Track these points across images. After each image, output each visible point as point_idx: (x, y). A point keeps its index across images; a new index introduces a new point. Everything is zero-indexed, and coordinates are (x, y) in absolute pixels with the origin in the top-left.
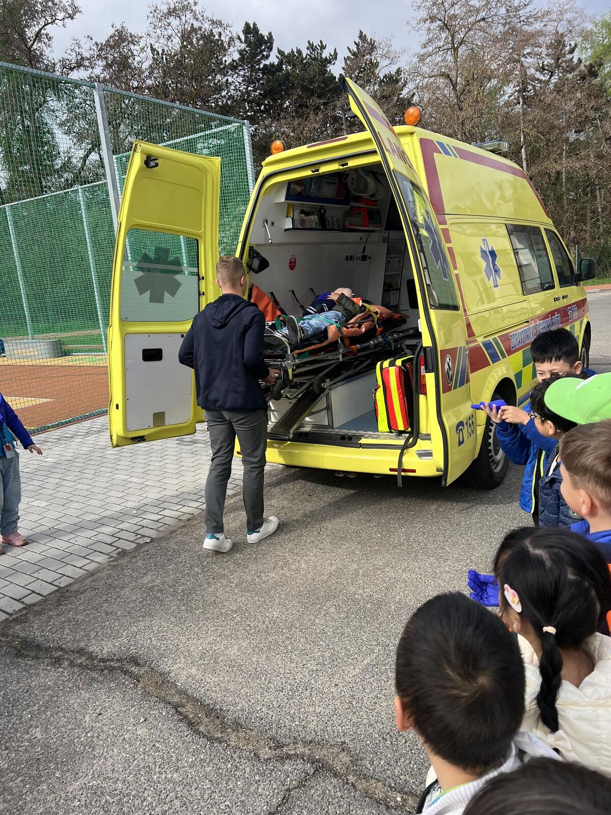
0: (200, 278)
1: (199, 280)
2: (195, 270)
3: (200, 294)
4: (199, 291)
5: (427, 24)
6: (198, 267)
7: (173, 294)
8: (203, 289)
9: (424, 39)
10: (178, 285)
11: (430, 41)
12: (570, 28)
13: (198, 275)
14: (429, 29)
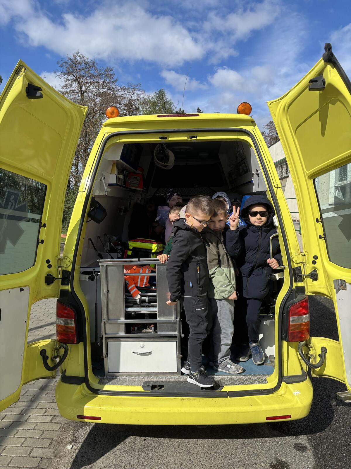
0: (41, 225)
1: (40, 227)
2: (37, 217)
3: (39, 242)
4: (38, 239)
5: (66, 76)
6: (41, 214)
7: (14, 242)
8: (42, 237)
9: (63, 84)
10: (20, 232)
11: (66, 86)
12: (138, 98)
13: (40, 222)
14: (67, 79)
